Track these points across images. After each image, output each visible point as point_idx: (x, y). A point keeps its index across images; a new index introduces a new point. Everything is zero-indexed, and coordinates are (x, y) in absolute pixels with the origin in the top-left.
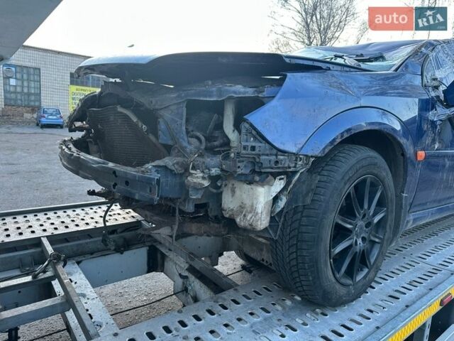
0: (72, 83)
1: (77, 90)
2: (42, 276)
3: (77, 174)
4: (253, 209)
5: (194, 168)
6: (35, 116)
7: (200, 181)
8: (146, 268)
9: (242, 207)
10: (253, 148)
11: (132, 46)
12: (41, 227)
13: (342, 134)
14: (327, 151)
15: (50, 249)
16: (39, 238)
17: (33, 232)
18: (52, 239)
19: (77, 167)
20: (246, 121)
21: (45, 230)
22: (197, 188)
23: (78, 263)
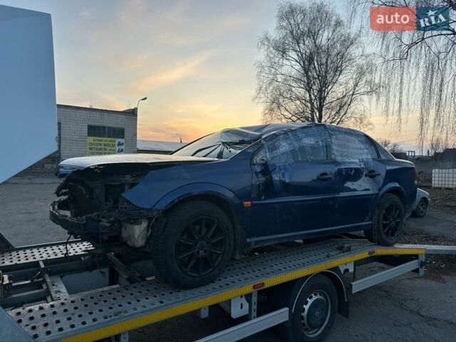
0: (90, 134)
1: (94, 140)
2: (36, 280)
3: (54, 222)
4: (134, 237)
5: (103, 218)
6: (55, 166)
7: (105, 224)
8: (108, 282)
9: (130, 236)
10: (125, 208)
11: (145, 99)
12: (40, 255)
13: (178, 198)
14: (169, 206)
15: (43, 266)
16: (38, 261)
17: (35, 258)
18: (45, 262)
19: (55, 218)
20: (121, 196)
21: (42, 257)
22: (104, 227)
23: (61, 277)
